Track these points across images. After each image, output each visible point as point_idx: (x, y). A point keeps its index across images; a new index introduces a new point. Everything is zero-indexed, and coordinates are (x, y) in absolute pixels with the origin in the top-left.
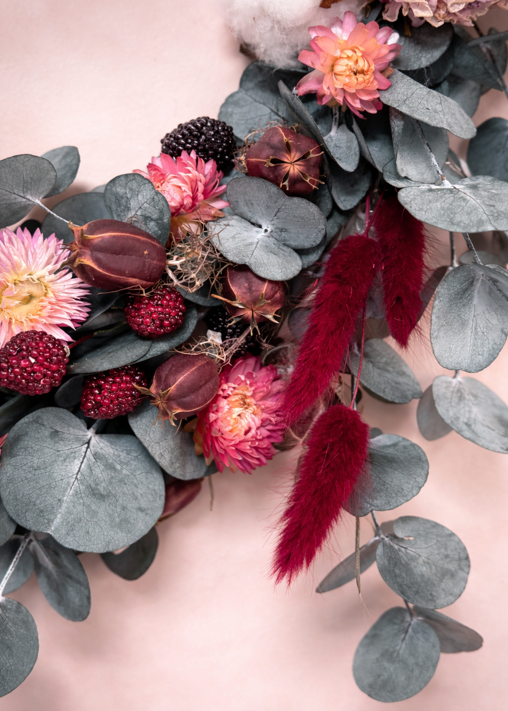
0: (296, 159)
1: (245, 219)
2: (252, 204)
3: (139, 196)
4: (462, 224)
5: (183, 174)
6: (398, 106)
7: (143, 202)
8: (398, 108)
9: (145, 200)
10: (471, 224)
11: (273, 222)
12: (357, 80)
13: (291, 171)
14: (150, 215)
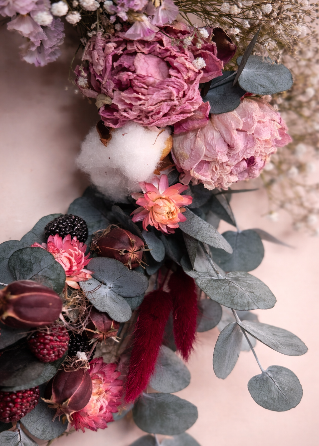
0: (135, 250)
1: (97, 279)
2: (103, 271)
3: (41, 263)
4: (239, 305)
5: (72, 251)
6: (194, 236)
7: (44, 267)
8: (194, 237)
9: (46, 266)
10: (244, 304)
11: (114, 282)
12: (168, 217)
13: (132, 257)
14: (49, 276)
